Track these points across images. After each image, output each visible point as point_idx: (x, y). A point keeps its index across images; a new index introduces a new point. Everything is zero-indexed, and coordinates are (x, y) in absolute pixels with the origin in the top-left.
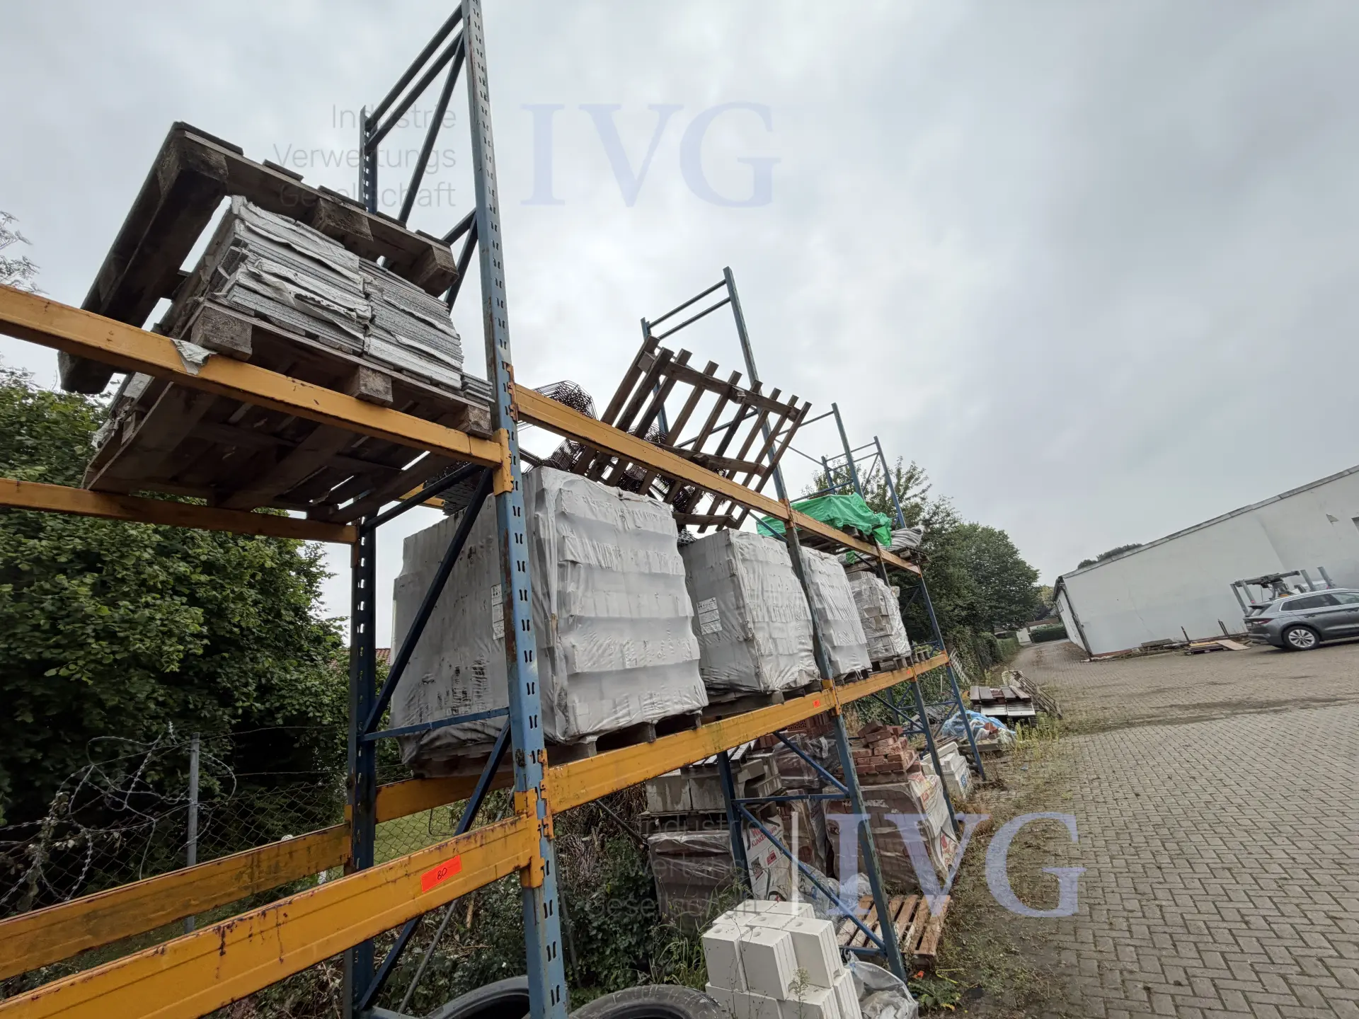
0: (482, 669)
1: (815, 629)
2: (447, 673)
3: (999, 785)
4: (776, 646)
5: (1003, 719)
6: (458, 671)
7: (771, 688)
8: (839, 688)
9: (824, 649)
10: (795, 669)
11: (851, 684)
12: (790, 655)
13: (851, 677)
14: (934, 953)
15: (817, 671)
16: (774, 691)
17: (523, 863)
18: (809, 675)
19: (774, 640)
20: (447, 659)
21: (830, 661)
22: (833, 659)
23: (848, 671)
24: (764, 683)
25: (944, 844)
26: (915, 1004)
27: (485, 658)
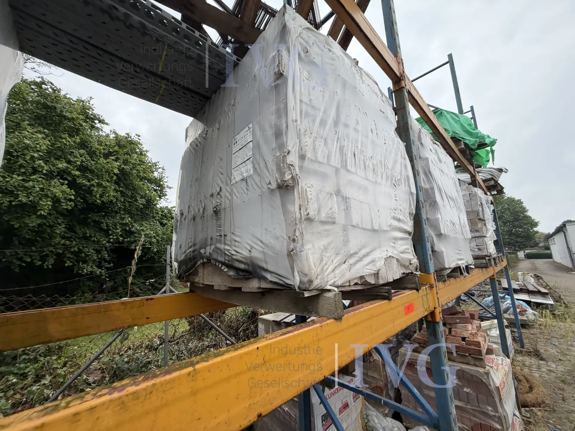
3: (536, 354)
4: (347, 209)
5: (528, 303)
8: (441, 285)
9: (426, 235)
10: (380, 255)
11: (452, 281)
12: (374, 231)
13: (455, 272)
15: (415, 261)
18: (403, 266)
19: (345, 199)
21: (433, 251)
22: (436, 249)
23: (453, 265)
25: (513, 427)
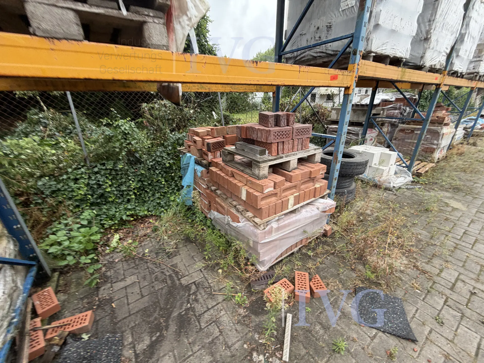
0: (331, 26)
1: (455, 44)
2: (313, 29)
3: (474, 144)
4: (437, 45)
6: (318, 28)
7: (425, 65)
8: (447, 77)
9: (453, 55)
10: (438, 60)
11: (452, 78)
12: (440, 52)
13: (455, 74)
14: (423, 173)
15: (445, 64)
16: (425, 66)
17: (349, 86)
18: (441, 65)
19: (438, 42)
20: (313, 23)
21: (451, 63)
23: (456, 70)
24: (423, 62)
25: (441, 151)
26: (412, 179)
27: (333, 21)
